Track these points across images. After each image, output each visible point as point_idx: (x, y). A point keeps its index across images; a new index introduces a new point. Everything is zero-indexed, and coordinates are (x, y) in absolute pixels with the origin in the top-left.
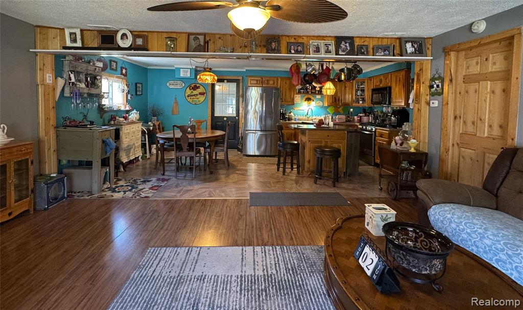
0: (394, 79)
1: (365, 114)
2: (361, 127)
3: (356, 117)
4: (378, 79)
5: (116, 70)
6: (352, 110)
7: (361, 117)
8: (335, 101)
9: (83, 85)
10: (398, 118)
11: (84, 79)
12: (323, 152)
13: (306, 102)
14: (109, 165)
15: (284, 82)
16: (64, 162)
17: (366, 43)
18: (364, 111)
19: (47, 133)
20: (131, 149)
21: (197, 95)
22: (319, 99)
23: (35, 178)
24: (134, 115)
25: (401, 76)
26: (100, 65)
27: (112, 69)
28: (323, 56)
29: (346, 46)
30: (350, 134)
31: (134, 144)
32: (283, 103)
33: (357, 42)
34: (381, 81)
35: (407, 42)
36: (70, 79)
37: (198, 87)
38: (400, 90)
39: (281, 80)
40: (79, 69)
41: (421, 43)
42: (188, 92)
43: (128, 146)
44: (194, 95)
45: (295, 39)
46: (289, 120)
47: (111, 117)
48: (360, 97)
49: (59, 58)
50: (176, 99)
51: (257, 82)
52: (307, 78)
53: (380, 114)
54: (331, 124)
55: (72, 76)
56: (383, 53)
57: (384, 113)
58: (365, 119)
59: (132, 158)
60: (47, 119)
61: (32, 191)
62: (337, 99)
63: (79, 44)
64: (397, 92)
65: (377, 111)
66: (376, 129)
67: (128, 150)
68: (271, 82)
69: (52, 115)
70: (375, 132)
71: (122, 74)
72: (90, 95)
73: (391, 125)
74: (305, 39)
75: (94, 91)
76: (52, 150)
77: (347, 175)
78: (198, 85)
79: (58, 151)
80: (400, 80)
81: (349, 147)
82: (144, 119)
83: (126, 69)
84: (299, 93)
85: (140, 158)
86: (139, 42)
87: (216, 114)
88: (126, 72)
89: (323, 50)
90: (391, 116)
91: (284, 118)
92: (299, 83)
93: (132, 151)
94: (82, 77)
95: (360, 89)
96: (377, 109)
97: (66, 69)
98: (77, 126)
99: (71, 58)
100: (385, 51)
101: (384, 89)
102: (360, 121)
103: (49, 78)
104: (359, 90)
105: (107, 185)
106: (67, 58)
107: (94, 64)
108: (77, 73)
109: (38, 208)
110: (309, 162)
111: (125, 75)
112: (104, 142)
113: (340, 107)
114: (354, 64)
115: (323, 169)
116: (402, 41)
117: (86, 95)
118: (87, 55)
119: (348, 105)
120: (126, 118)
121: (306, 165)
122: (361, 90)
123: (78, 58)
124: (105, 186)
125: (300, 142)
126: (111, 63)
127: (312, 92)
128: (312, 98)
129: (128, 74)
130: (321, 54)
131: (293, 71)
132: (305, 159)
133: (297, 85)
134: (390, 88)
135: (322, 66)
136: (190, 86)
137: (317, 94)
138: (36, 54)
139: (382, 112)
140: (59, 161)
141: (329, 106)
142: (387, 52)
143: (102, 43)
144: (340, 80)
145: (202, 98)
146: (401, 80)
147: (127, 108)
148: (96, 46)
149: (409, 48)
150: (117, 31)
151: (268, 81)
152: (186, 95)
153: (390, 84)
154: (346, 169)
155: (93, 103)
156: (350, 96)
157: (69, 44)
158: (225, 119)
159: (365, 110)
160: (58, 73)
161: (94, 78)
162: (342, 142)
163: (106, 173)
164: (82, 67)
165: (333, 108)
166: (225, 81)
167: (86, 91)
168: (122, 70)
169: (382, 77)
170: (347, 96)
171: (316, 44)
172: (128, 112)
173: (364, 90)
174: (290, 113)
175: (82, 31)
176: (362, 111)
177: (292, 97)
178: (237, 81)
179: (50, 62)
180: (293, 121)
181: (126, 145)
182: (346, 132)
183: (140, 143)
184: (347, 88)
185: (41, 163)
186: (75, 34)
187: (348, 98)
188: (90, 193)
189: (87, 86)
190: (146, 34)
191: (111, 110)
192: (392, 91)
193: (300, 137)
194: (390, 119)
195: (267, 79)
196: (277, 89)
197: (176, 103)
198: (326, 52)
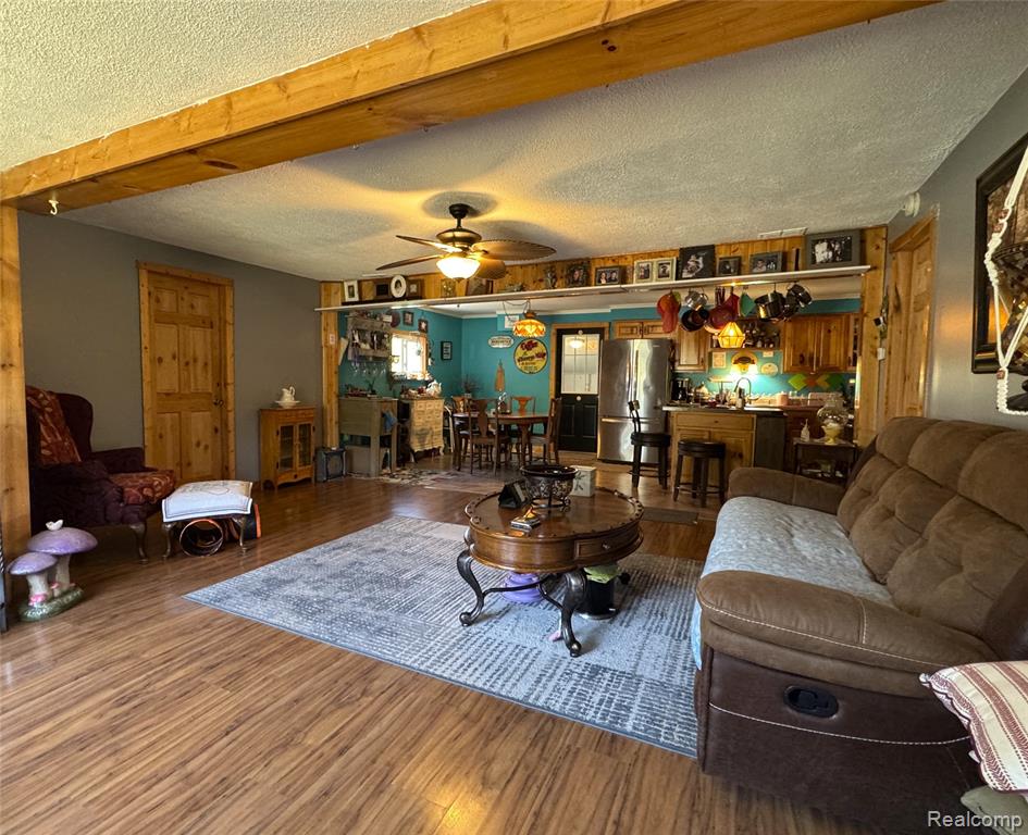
5: (412, 324)
6: (852, 381)
8: (803, 362)
9: (368, 347)
11: (369, 338)
14: (389, 446)
16: (346, 438)
17: (738, 253)
19: (329, 401)
20: (426, 434)
21: (532, 358)
22: (769, 360)
23: (316, 450)
24: (434, 388)
26: (389, 319)
27: (406, 324)
28: (654, 283)
29: (697, 263)
30: (763, 420)
31: (431, 429)
33: (721, 254)
35: (817, 242)
36: (354, 339)
37: (535, 345)
40: (363, 327)
41: (850, 241)
42: (520, 352)
43: (422, 430)
44: (528, 358)
45: (614, 261)
47: (403, 389)
49: (342, 315)
50: (501, 364)
51: (633, 331)
55: (356, 337)
56: (764, 268)
59: (428, 448)
60: (330, 385)
61: (314, 459)
62: (807, 356)
63: (356, 299)
67: (422, 435)
68: (659, 330)
69: (335, 380)
71: (420, 329)
72: (376, 359)
74: (630, 259)
75: (380, 354)
76: (334, 422)
78: (534, 341)
79: (340, 423)
82: (449, 394)
83: (426, 322)
85: (441, 451)
86: (414, 288)
87: (564, 391)
88: (426, 327)
89: (654, 274)
93: (428, 438)
94: (368, 336)
97: (350, 327)
98: (358, 396)
99: (355, 314)
100: (769, 263)
103: (332, 339)
105: (387, 470)
106: (351, 315)
107: (381, 319)
108: (361, 332)
109: (319, 479)
111: (425, 331)
112: (383, 415)
113: (818, 374)
116: (811, 240)
117: (371, 359)
118: (372, 308)
119: (835, 369)
120: (420, 391)
123: (364, 313)
124: (385, 471)
126: (404, 316)
128: (753, 357)
129: (429, 328)
130: (651, 281)
131: (664, 309)
136: (522, 344)
138: (321, 312)
140: (341, 436)
141: (791, 374)
142: (772, 266)
143: (378, 294)
145: (540, 363)
147: (427, 379)
148: (371, 298)
149: (822, 252)
150: (392, 278)
151: (653, 327)
152: (517, 358)
155: (380, 369)
156: (842, 350)
157: (348, 299)
158: (579, 398)
160: (342, 333)
161: (381, 337)
162: (744, 434)
163: (386, 455)
164: (367, 324)
165: (804, 378)
166: (580, 332)
167: (371, 353)
168: (420, 324)
170: (833, 351)
171: (644, 265)
172: (427, 383)
175: (359, 282)
178: (599, 331)
179: (333, 320)
181: (419, 428)
182: (755, 417)
183: (440, 428)
184: (834, 334)
185: (323, 434)
186: (352, 286)
187: (836, 354)
188: (368, 475)
189: (372, 347)
190: (421, 277)
191: (402, 380)
195: (652, 323)
196: (663, 341)
197: (502, 371)
198: (659, 277)
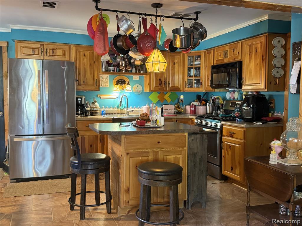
0: (247, 49)
1: (201, 104)
2: (199, 121)
3: (188, 108)
4: (221, 52)
6: (182, 97)
7: (195, 106)
8: (160, 84)
10: (253, 108)
12: (153, 176)
13: (118, 86)
15: (82, 53)
18: (199, 98)
22: (136, 82)
25: (259, 45)
30: (193, 137)
32: (80, 87)
34: (226, 54)
38: (256, 65)
39: (77, 50)
46: (92, 114)
48: (194, 78)
51: (34, 51)
52: (119, 43)
53: (221, 101)
54: (161, 122)
57: (228, 101)
58: (201, 110)
62: (163, 80)
64: (253, 69)
65: (218, 98)
66: (222, 125)
68: (59, 53)
70: (221, 129)
73: (243, 119)
77: (190, 205)
80: (256, 51)
81: (192, 158)
84: (107, 71)
90: (241, 105)
91: (84, 112)
92: (105, 50)
95: (194, 66)
96: (218, 95)
101: (232, 65)
102: (194, 113)
104: (192, 68)
110: (128, 191)
113: (167, 92)
114: (193, 22)
115: (152, 202)
119: (178, 89)
121: (123, 197)
122: (196, 68)
125: (110, 155)
127: (126, 71)
128: (126, 80)
131: (95, 30)
132: (121, 186)
133: (104, 54)
134: (241, 63)
135: (144, 22)
137: (134, 74)
139: (224, 99)
141: (151, 92)
144: (173, 49)
146: (259, 50)
151: (53, 50)
153: (239, 59)
154: (188, 195)
156: (181, 77)
159: (200, 96)
162: (181, 152)
165: (158, 95)
169: (227, 48)
170: (176, 77)
173: (199, 68)
174: (93, 103)
176: (195, 98)
177: (96, 77)
180: (99, 116)
182: (186, 134)
184: (176, 65)
187: (178, 80)
192: (244, 67)
193: (111, 144)
194: (240, 109)
195: (51, 47)
196: (70, 63)
